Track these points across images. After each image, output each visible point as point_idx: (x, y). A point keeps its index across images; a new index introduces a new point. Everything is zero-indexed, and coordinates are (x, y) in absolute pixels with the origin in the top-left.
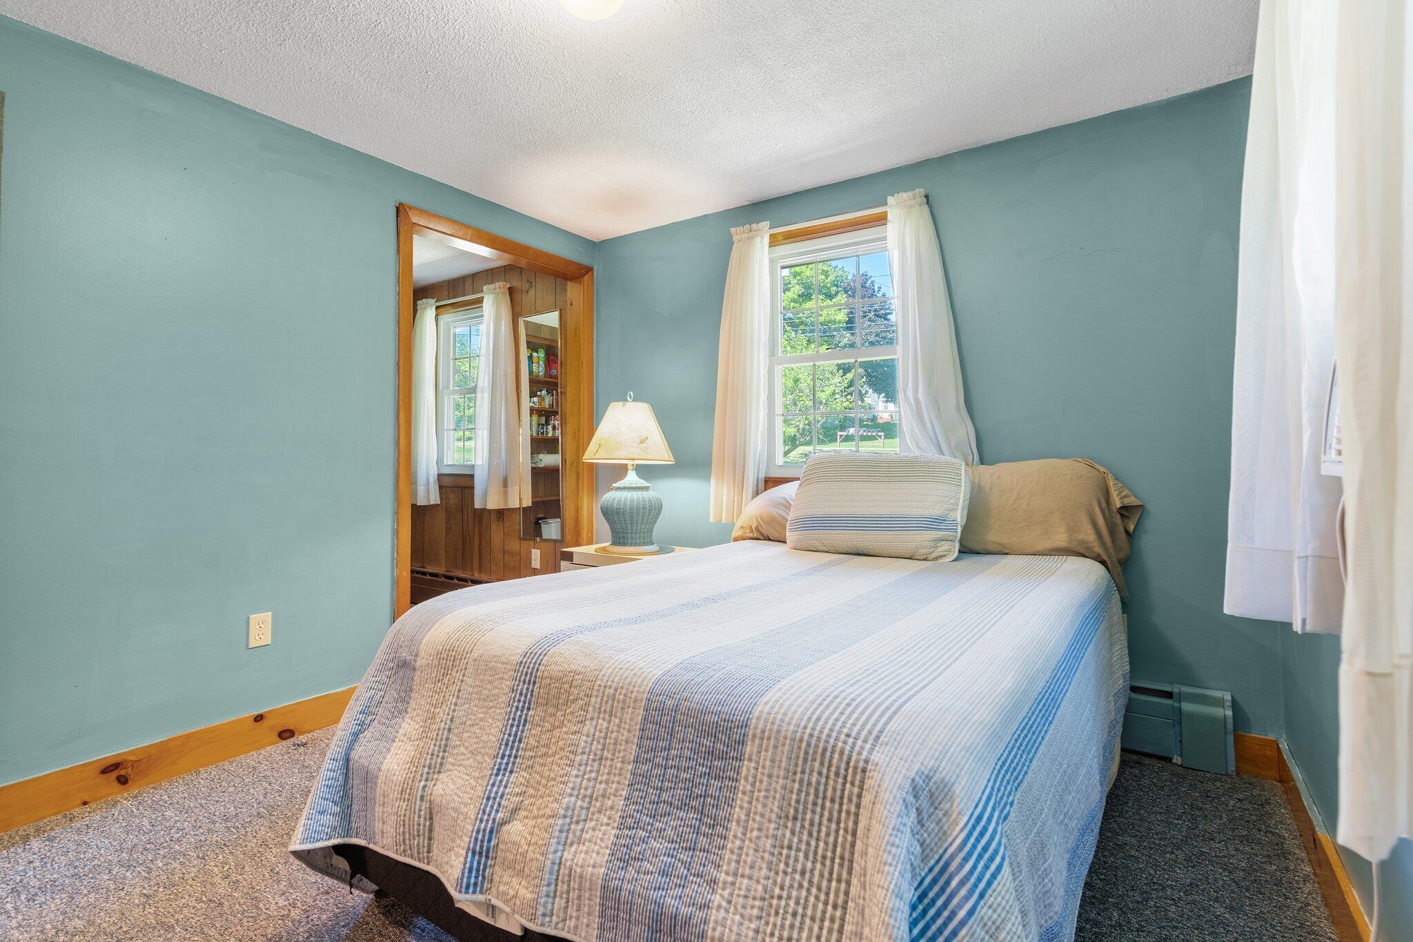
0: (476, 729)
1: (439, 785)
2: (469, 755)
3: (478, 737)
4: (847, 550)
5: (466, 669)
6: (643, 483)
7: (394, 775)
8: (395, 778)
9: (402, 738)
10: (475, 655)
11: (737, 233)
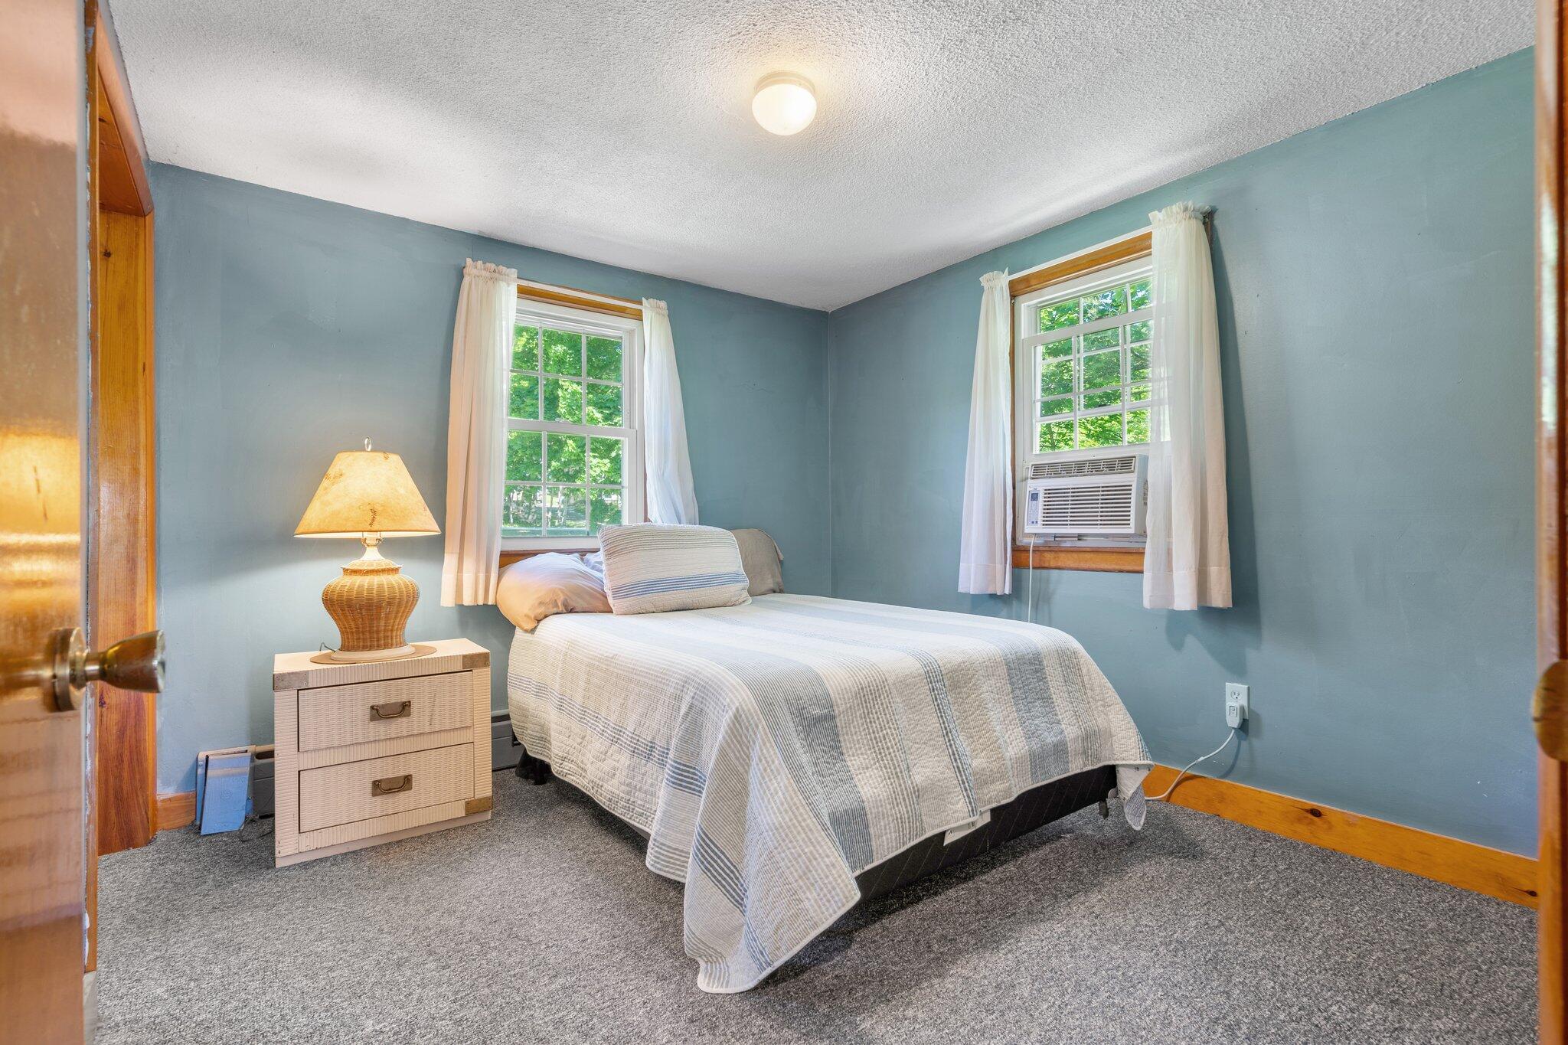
0: (919, 728)
1: (917, 777)
2: (924, 746)
3: (923, 732)
4: (678, 607)
5: (890, 693)
6: (392, 564)
7: (879, 795)
8: (881, 796)
9: (858, 772)
10: (890, 681)
11: (475, 270)
